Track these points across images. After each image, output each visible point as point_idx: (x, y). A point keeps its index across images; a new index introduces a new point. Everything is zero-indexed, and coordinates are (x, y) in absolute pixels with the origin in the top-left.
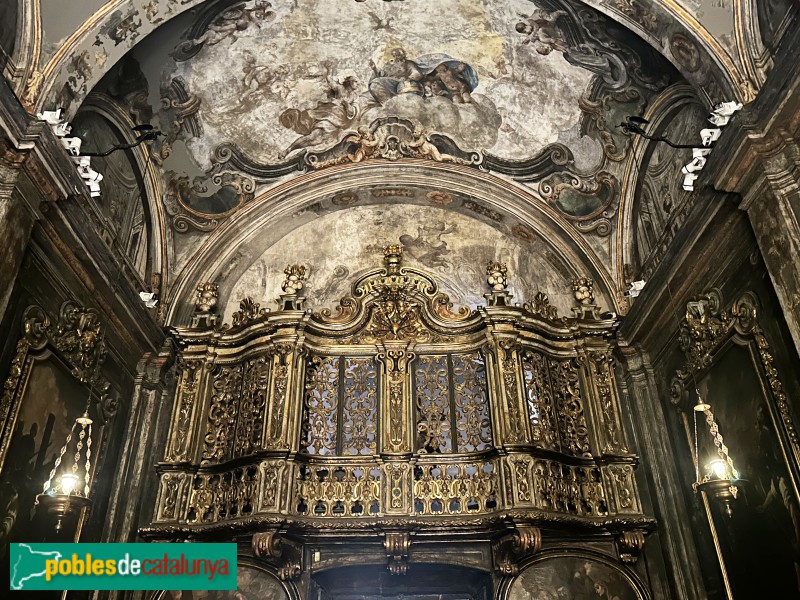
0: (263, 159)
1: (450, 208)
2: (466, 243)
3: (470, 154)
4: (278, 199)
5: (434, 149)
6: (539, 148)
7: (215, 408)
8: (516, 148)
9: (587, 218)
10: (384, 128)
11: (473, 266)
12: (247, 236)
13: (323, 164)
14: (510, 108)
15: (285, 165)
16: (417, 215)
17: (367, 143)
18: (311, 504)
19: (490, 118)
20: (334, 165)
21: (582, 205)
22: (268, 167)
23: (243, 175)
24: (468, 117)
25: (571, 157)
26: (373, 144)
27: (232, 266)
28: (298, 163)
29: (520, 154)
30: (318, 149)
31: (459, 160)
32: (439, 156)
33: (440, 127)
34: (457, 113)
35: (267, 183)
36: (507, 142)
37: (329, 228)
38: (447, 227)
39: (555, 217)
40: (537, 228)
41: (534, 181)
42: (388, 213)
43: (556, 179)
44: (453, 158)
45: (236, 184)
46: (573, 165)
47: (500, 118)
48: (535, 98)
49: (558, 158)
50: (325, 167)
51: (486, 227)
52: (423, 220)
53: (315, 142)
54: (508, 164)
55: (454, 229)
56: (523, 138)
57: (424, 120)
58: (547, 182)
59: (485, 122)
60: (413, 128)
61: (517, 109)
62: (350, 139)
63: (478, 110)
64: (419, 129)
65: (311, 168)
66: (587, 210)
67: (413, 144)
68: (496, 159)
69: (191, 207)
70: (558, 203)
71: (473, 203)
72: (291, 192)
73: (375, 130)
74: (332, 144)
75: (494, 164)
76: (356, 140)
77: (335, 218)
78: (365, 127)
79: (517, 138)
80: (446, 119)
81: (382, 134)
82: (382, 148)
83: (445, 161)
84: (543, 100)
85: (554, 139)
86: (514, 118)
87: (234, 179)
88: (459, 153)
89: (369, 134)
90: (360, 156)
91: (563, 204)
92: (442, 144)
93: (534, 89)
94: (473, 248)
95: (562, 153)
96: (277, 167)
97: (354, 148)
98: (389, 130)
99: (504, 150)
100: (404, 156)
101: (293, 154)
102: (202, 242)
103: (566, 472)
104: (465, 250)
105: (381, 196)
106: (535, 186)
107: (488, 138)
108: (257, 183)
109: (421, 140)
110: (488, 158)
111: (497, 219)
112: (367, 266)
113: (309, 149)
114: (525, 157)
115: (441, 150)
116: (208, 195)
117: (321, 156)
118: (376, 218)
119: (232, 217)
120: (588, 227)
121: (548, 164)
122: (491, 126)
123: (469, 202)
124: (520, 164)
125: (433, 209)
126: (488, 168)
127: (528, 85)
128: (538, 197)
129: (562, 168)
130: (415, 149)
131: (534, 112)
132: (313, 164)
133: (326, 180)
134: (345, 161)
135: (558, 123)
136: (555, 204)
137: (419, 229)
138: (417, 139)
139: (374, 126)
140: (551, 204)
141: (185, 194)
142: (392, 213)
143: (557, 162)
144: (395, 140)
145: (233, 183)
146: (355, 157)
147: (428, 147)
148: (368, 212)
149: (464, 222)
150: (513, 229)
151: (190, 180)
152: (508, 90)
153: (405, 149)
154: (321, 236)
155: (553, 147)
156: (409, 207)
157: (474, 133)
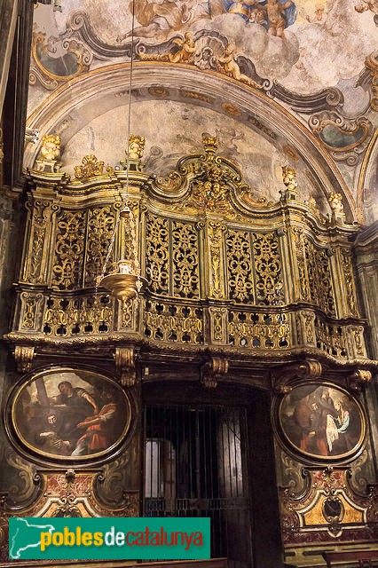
0: (106, 37)
1: (239, 120)
2: (251, 150)
3: (263, 80)
4: (106, 77)
5: (237, 68)
6: (319, 88)
7: (60, 244)
8: (301, 84)
9: (341, 150)
10: (205, 39)
11: (257, 169)
12: (78, 103)
13: (148, 56)
14: (309, 50)
15: (119, 48)
16: (214, 119)
17: (187, 47)
18: (153, 331)
19: (291, 55)
20: (155, 60)
21: (340, 139)
22: (106, 46)
23: (86, 46)
24: (275, 48)
25: (342, 101)
26: (191, 50)
27: (64, 127)
28: (130, 50)
29: (303, 89)
30: (149, 42)
31: (253, 82)
32: (239, 75)
33: (248, 51)
34: (266, 43)
35: (102, 60)
36: (296, 78)
37: (146, 113)
38: (237, 134)
39: (317, 144)
40: (301, 150)
41: (308, 113)
42: (193, 112)
43: (325, 116)
44: (249, 80)
45: (79, 53)
46: (341, 107)
47: (298, 56)
48: (333, 47)
49: (332, 99)
50: (148, 60)
51: (264, 141)
52: (219, 124)
53: (148, 35)
54: (291, 95)
55: (242, 137)
56: (310, 77)
57: (239, 42)
58: (317, 116)
59: (286, 56)
60: (227, 46)
61: (315, 53)
62: (175, 41)
63: (284, 45)
64: (232, 47)
65: (138, 57)
66: (342, 144)
67: (222, 60)
68: (283, 89)
69: (42, 63)
70: (322, 135)
71: (256, 120)
72: (117, 74)
73: (198, 39)
74: (160, 41)
75: (281, 93)
76: (180, 43)
77: (151, 105)
78: (191, 35)
79: (306, 76)
80: (255, 45)
81: (202, 44)
82: (197, 56)
83: (242, 81)
84: (339, 50)
85: (333, 84)
86: (309, 59)
87: (78, 48)
88: (255, 77)
89: (191, 41)
90: (177, 58)
91: (325, 136)
92: (244, 65)
93: (336, 39)
94: (256, 154)
95: (336, 96)
96: (113, 48)
97: (176, 50)
98: (208, 42)
99: (292, 84)
100: (212, 68)
101: (129, 40)
102: (44, 98)
103: (331, 329)
104: (251, 155)
105: (188, 97)
106: (307, 117)
107: (283, 70)
108: (95, 58)
109: (230, 58)
110: (277, 86)
111: (273, 137)
112: (177, 151)
113: (142, 40)
114: (306, 93)
115: (242, 70)
116: (55, 56)
117: (149, 48)
118: (183, 113)
119: (70, 83)
120: (340, 157)
121: (322, 102)
122: (288, 61)
123: (253, 118)
124: (300, 98)
125: (227, 118)
126: (274, 95)
127: (333, 35)
128: (307, 127)
129: (332, 107)
130: (222, 64)
131: (327, 59)
132: (141, 54)
133: (147, 71)
134: (166, 60)
135: (342, 72)
136: (318, 135)
137: (217, 131)
138: (227, 56)
139: (199, 35)
140: (316, 135)
141: (39, 49)
142: (196, 112)
143: (330, 102)
144: (209, 51)
145: (77, 52)
146: (174, 58)
147: (233, 66)
148: (178, 108)
149: (249, 133)
150: (284, 147)
151: (46, 38)
152: (315, 35)
153: (214, 62)
154: (140, 117)
155: (331, 90)
156: (209, 111)
157: (273, 64)
